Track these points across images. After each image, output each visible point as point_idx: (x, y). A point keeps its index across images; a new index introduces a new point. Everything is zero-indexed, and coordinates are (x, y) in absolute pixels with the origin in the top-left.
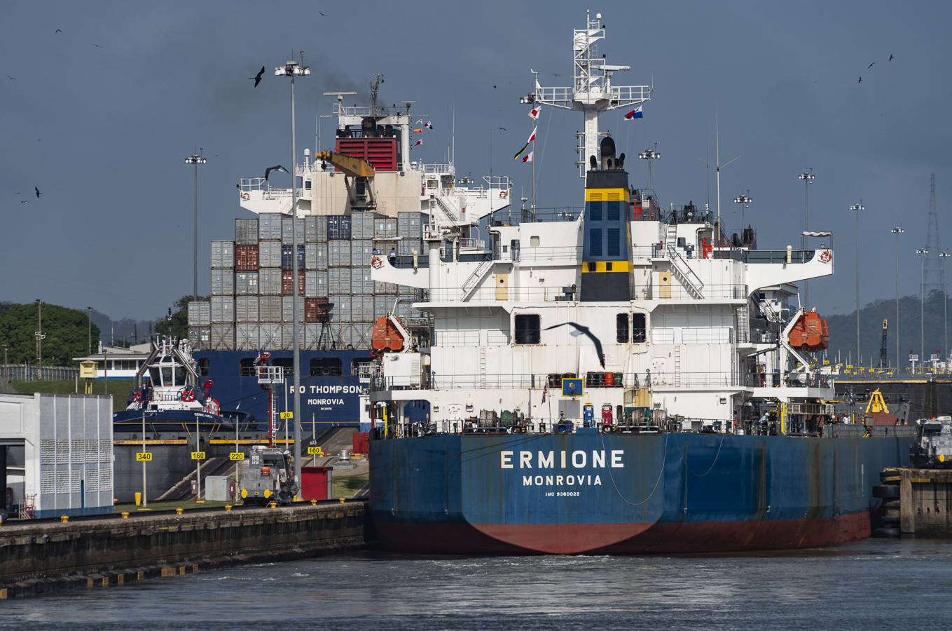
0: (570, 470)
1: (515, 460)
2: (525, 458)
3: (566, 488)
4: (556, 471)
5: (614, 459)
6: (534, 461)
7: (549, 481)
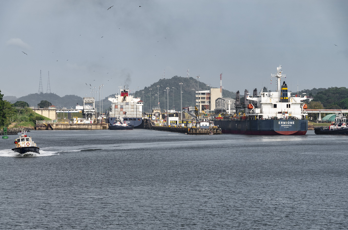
0: (287, 124)
1: (280, 123)
2: (282, 123)
3: (287, 126)
4: (286, 124)
5: (293, 123)
6: (283, 123)
7: (285, 125)
